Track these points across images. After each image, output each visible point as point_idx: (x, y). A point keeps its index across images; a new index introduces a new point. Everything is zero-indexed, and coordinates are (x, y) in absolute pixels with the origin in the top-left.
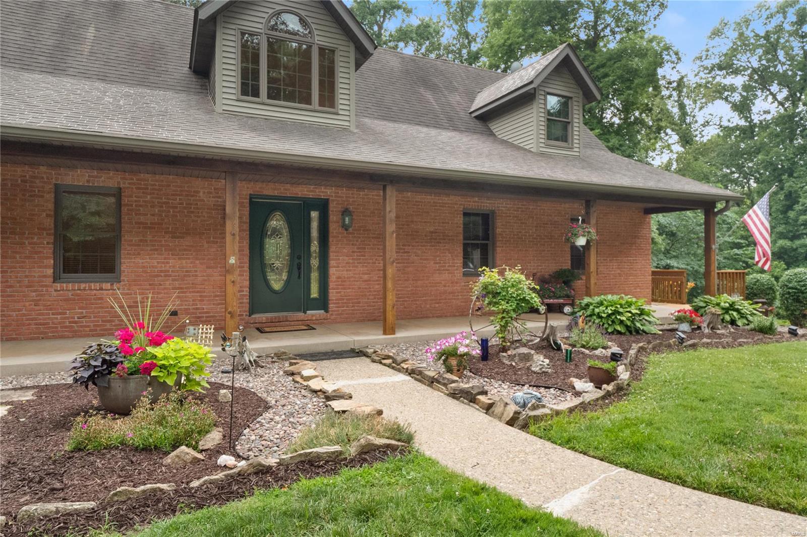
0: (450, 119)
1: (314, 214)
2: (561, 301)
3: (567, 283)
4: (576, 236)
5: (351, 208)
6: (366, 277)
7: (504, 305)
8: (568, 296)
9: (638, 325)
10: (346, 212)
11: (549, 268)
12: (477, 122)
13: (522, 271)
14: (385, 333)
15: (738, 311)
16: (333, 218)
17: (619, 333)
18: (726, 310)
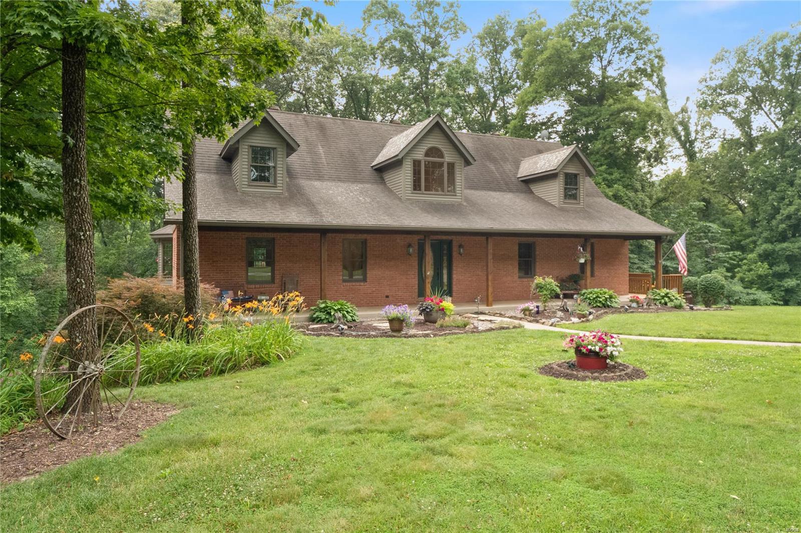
0: (507, 184)
1: (445, 247)
2: (572, 292)
3: (576, 282)
4: (579, 258)
5: (463, 243)
6: (470, 279)
7: (545, 292)
8: (576, 289)
9: (608, 303)
10: (460, 246)
11: (566, 273)
12: (523, 184)
13: (552, 278)
14: (488, 306)
15: (669, 297)
16: (455, 249)
17: (599, 307)
18: (663, 297)
